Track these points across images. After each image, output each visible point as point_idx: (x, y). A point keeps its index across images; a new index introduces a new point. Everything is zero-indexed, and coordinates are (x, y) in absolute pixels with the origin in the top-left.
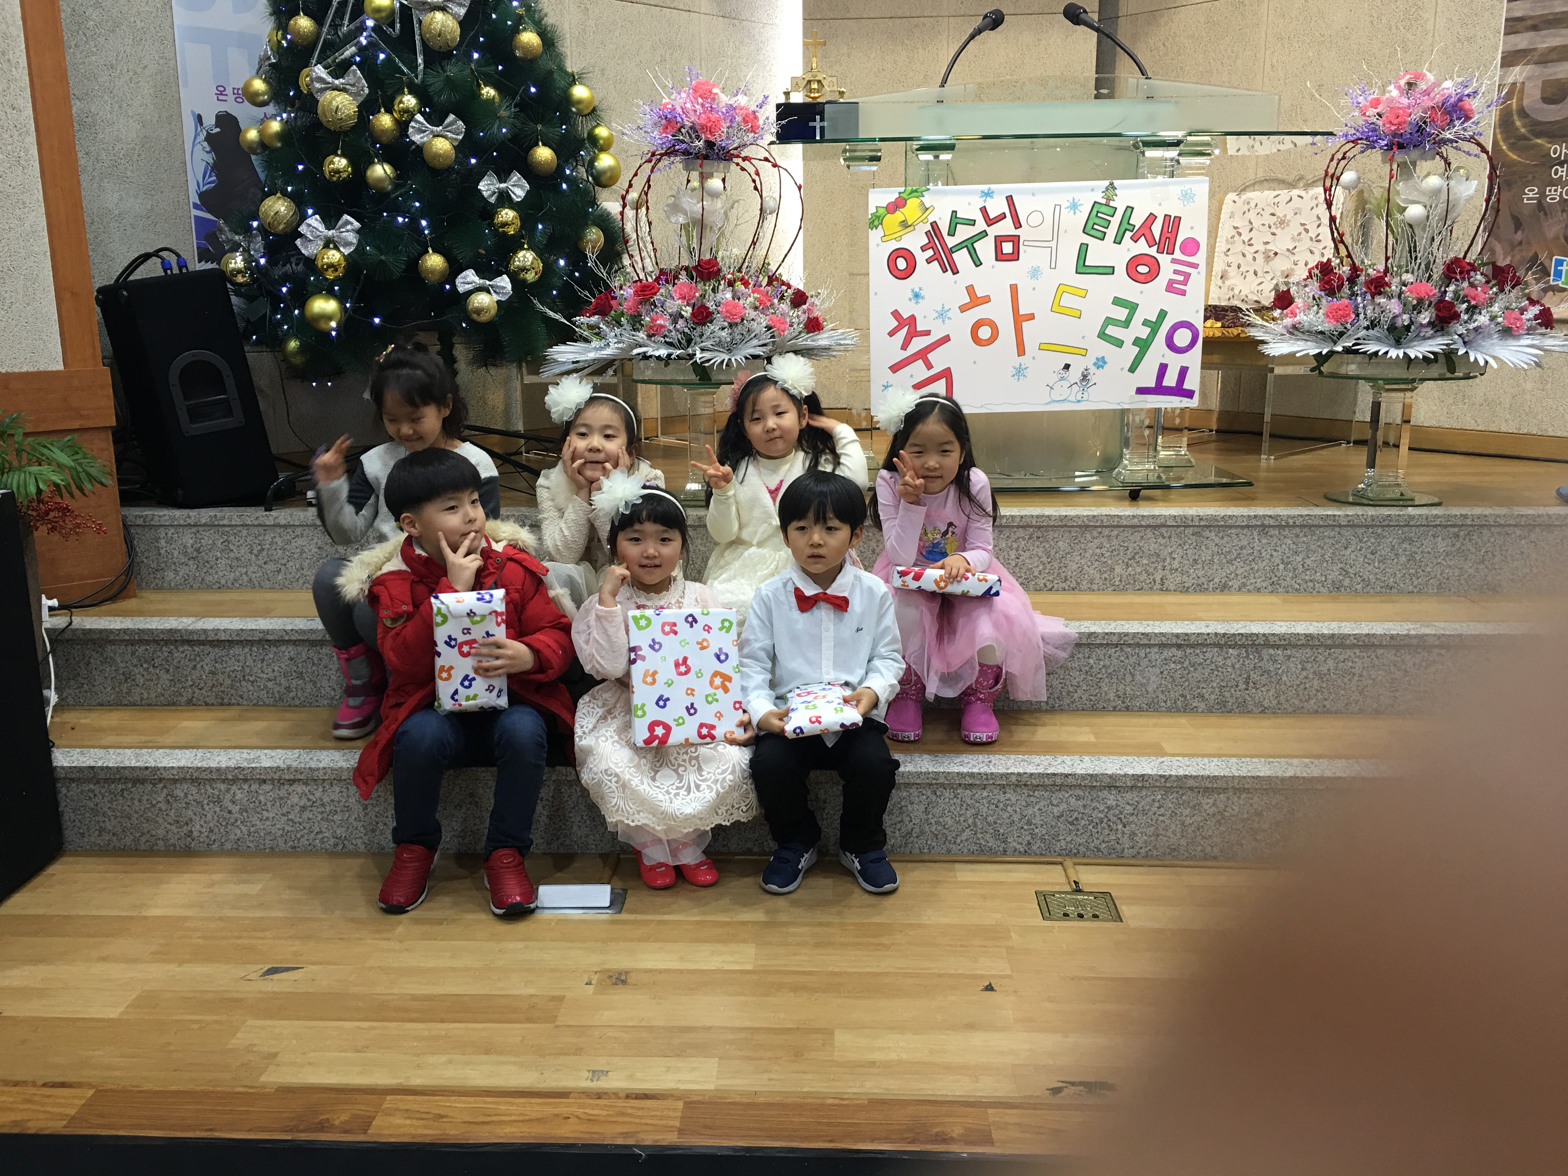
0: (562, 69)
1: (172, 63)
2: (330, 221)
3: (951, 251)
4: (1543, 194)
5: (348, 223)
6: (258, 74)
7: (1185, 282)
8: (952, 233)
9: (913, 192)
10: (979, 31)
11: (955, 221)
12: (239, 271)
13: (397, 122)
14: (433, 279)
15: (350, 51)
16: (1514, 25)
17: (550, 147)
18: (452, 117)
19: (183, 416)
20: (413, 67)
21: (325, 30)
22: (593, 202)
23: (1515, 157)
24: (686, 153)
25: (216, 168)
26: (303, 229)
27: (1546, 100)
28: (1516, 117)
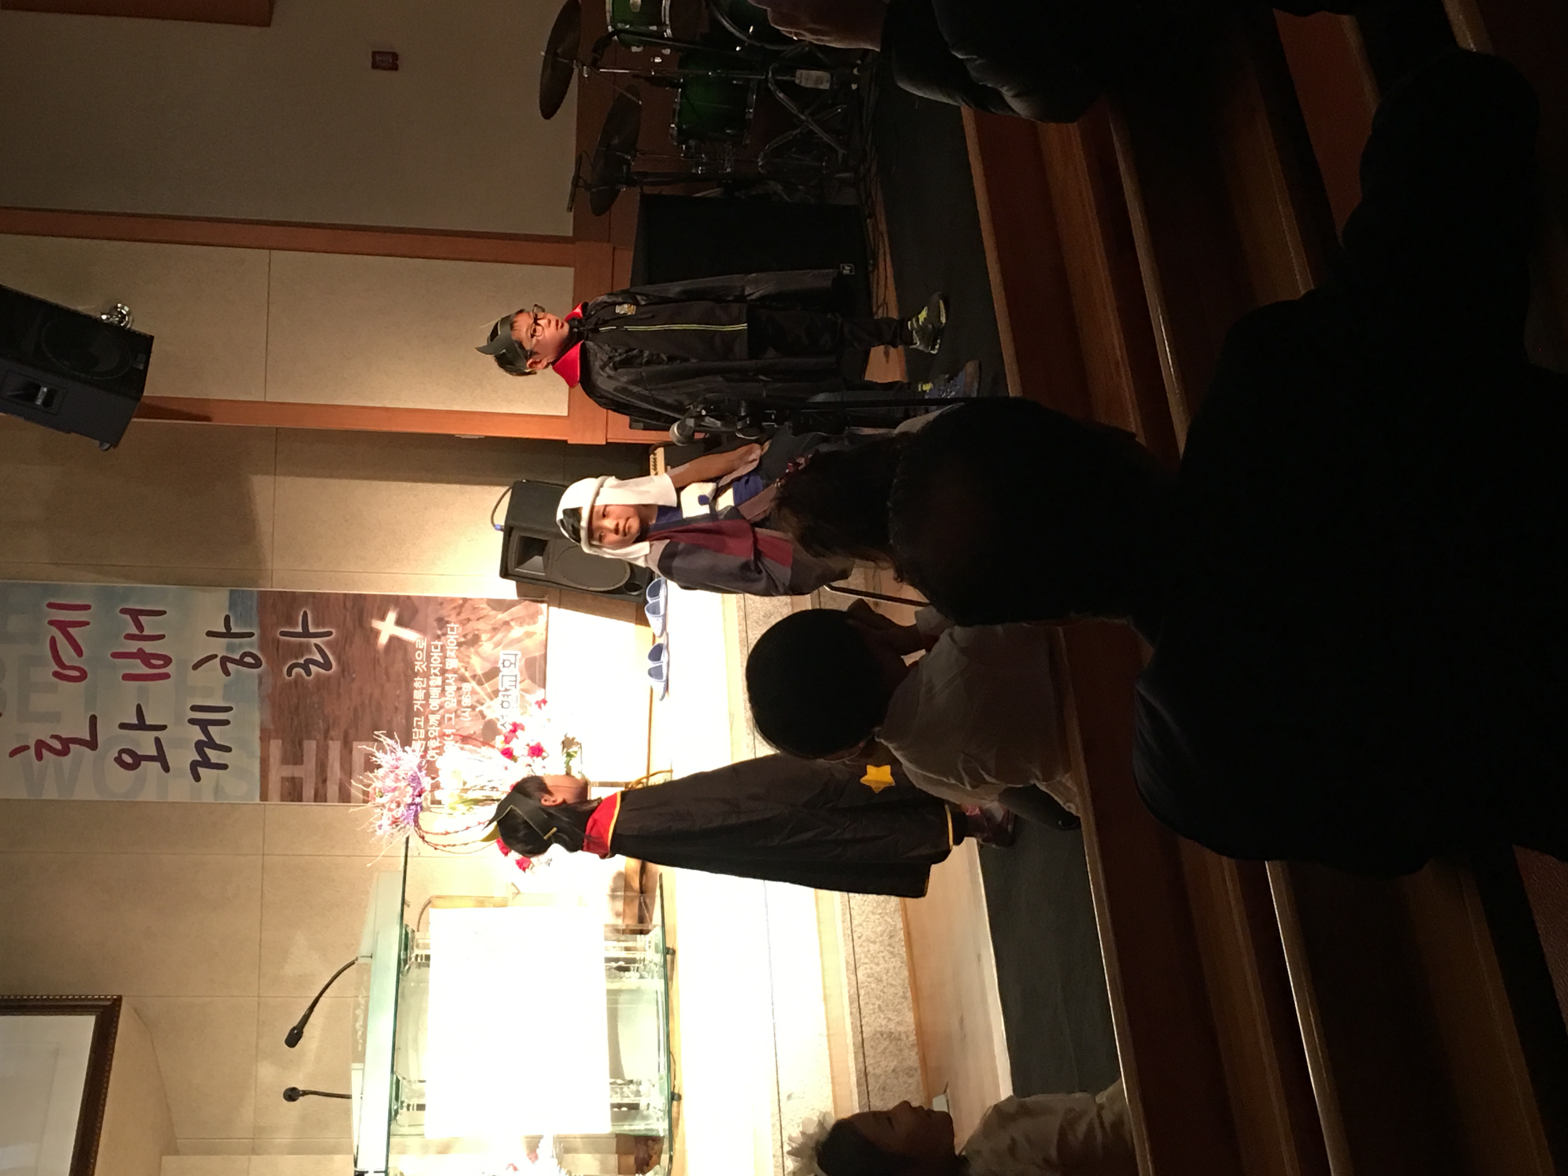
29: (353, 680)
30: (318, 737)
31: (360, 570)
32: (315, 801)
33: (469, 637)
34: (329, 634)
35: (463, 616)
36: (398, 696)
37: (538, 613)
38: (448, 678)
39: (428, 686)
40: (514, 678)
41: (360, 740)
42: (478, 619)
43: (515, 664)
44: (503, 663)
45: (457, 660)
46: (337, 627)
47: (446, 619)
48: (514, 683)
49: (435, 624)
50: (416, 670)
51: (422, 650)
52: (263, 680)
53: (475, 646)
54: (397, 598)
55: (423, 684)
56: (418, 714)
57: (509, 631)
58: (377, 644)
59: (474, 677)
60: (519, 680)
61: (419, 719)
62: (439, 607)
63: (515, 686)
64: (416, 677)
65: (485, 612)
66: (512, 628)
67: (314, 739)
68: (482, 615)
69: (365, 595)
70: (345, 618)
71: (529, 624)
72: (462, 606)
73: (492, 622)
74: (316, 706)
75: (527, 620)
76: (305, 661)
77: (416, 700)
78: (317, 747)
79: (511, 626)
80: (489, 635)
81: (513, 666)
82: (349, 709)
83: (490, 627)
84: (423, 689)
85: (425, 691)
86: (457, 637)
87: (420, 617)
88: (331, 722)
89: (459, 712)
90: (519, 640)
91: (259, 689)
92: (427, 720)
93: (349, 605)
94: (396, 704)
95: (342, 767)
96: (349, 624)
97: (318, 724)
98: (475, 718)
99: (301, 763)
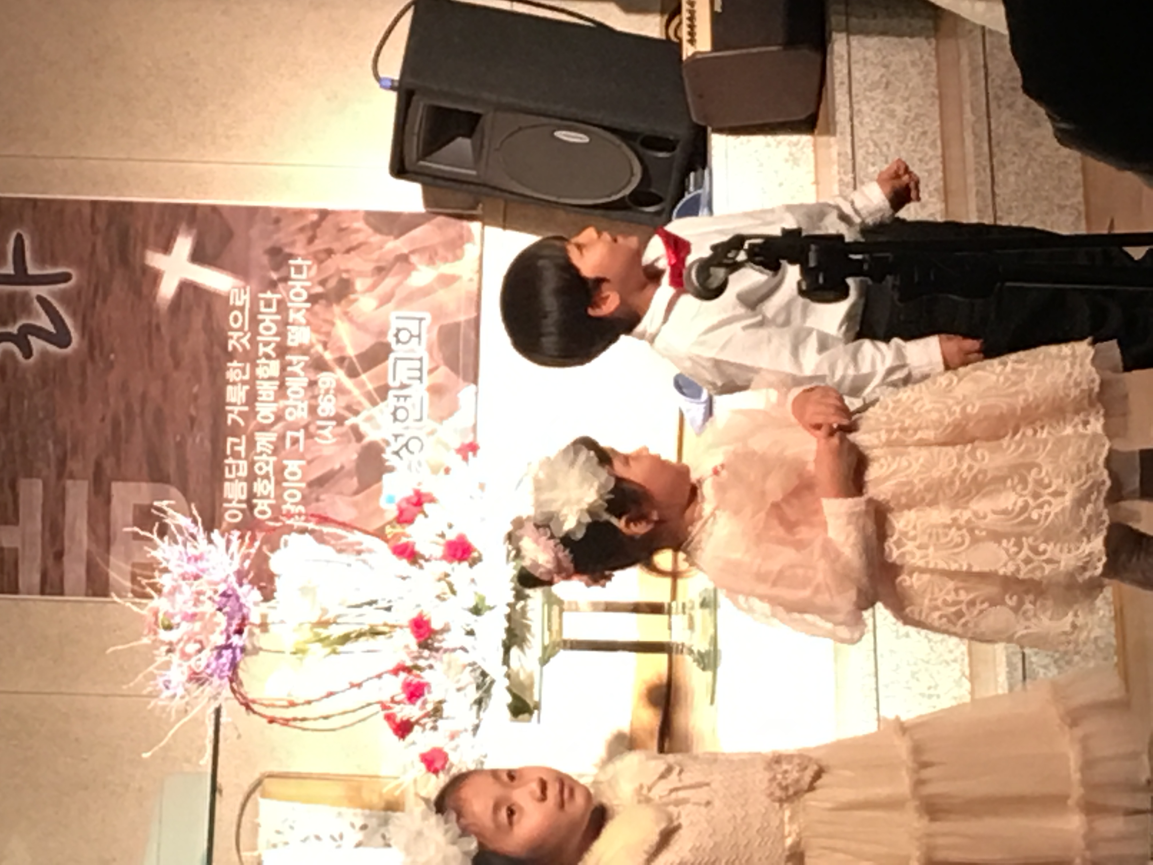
29: (110, 366)
30: (45, 472)
31: (122, 155)
32: (43, 592)
33: (332, 283)
34: (66, 278)
35: (319, 245)
36: (196, 397)
37: (462, 239)
38: (290, 364)
39: (254, 378)
40: (417, 364)
41: (125, 479)
42: (348, 251)
43: (419, 336)
44: (396, 335)
45: (308, 329)
46: (79, 263)
47: (287, 250)
48: (417, 374)
49: (265, 260)
50: (230, 348)
51: (242, 309)
53: (343, 302)
54: (194, 208)
55: (244, 373)
56: (235, 431)
57: (408, 274)
58: (154, 298)
59: (341, 361)
60: (427, 366)
61: (236, 440)
62: (271, 227)
63: (420, 379)
64: (231, 361)
65: (360, 237)
66: (412, 267)
67: (38, 477)
68: (355, 243)
69: (131, 204)
70: (94, 246)
71: (445, 260)
72: (316, 225)
73: (376, 255)
74: (41, 415)
75: (441, 251)
76: (21, 329)
77: (230, 404)
78: (45, 490)
79: (410, 264)
80: (369, 281)
81: (415, 340)
82: (103, 419)
83: (370, 267)
84: (244, 383)
85: (247, 387)
86: (308, 284)
87: (237, 244)
88: (69, 445)
89: (312, 428)
90: (426, 292)
92: (251, 443)
93: (101, 222)
94: (193, 412)
95: (92, 529)
96: (103, 260)
97: (45, 447)
98: (342, 439)
99: (16, 522)
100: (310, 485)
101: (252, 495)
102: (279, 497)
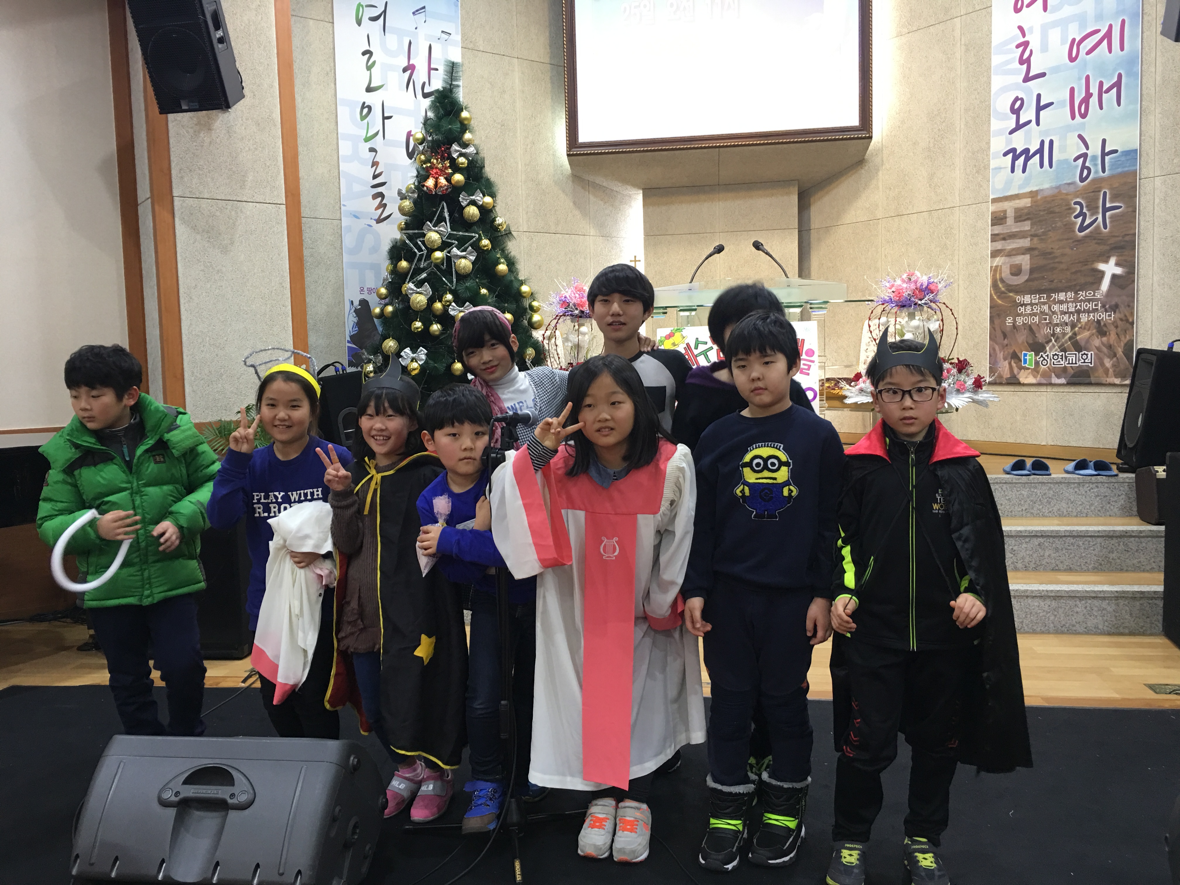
0: (516, 278)
1: (341, 279)
2: (414, 350)
3: (696, 356)
4: (1014, 320)
5: (422, 350)
6: (383, 286)
7: (809, 369)
8: (696, 348)
9: (677, 329)
10: (710, 255)
11: (697, 343)
12: (371, 372)
13: (444, 306)
14: (458, 373)
15: (424, 275)
16: (995, 238)
17: (511, 313)
18: (467, 303)
19: (343, 437)
20: (451, 282)
21: (413, 267)
22: (531, 336)
23: (1000, 302)
24: (571, 315)
25: (358, 324)
26: (402, 354)
27: (1012, 274)
28: (999, 282)
29: (1072, 249)
30: (1033, 230)
32: (991, 235)
33: (1105, 329)
34: (1105, 227)
35: (1119, 323)
36: (1061, 282)
37: (1124, 377)
38: (1073, 315)
39: (1068, 302)
40: (1074, 362)
41: (1030, 259)
42: (1117, 334)
43: (1084, 362)
44: (1085, 354)
45: (1087, 321)
46: (1110, 232)
47: (1117, 311)
48: (1071, 362)
49: (1113, 303)
50: (1079, 292)
51: (1094, 295)
52: (1071, 186)
53: (1097, 333)
54: (1133, 273)
55: (1070, 298)
56: (1049, 297)
57: (1109, 357)
58: (1098, 262)
59: (1075, 334)
60: (1074, 366)
61: (1045, 298)
62: (1126, 304)
63: (1069, 363)
64: (1074, 293)
65: (1123, 338)
66: (1111, 359)
67: (1031, 228)
68: (1121, 337)
69: (1134, 250)
70: (1118, 236)
71: (1114, 371)
72: (1127, 321)
73: (1115, 344)
74: (1054, 225)
75: (1118, 370)
76: (1085, 214)
77: (1058, 294)
78: (1027, 231)
79: (1113, 358)
80: (1106, 342)
82: (1052, 248)
83: (1111, 342)
84: (1066, 299)
85: (1064, 300)
86: (1104, 320)
87: (1120, 291)
88: (1043, 237)
89: (1050, 325)
90: (1102, 364)
91: (1066, 184)
92: (1044, 303)
94: (1055, 281)
95: (1013, 249)
96: (1112, 241)
97: (1041, 229)
98: (1046, 336)
99: (1016, 222)
100: (1030, 326)
101: (1026, 305)
102: (1026, 315)
